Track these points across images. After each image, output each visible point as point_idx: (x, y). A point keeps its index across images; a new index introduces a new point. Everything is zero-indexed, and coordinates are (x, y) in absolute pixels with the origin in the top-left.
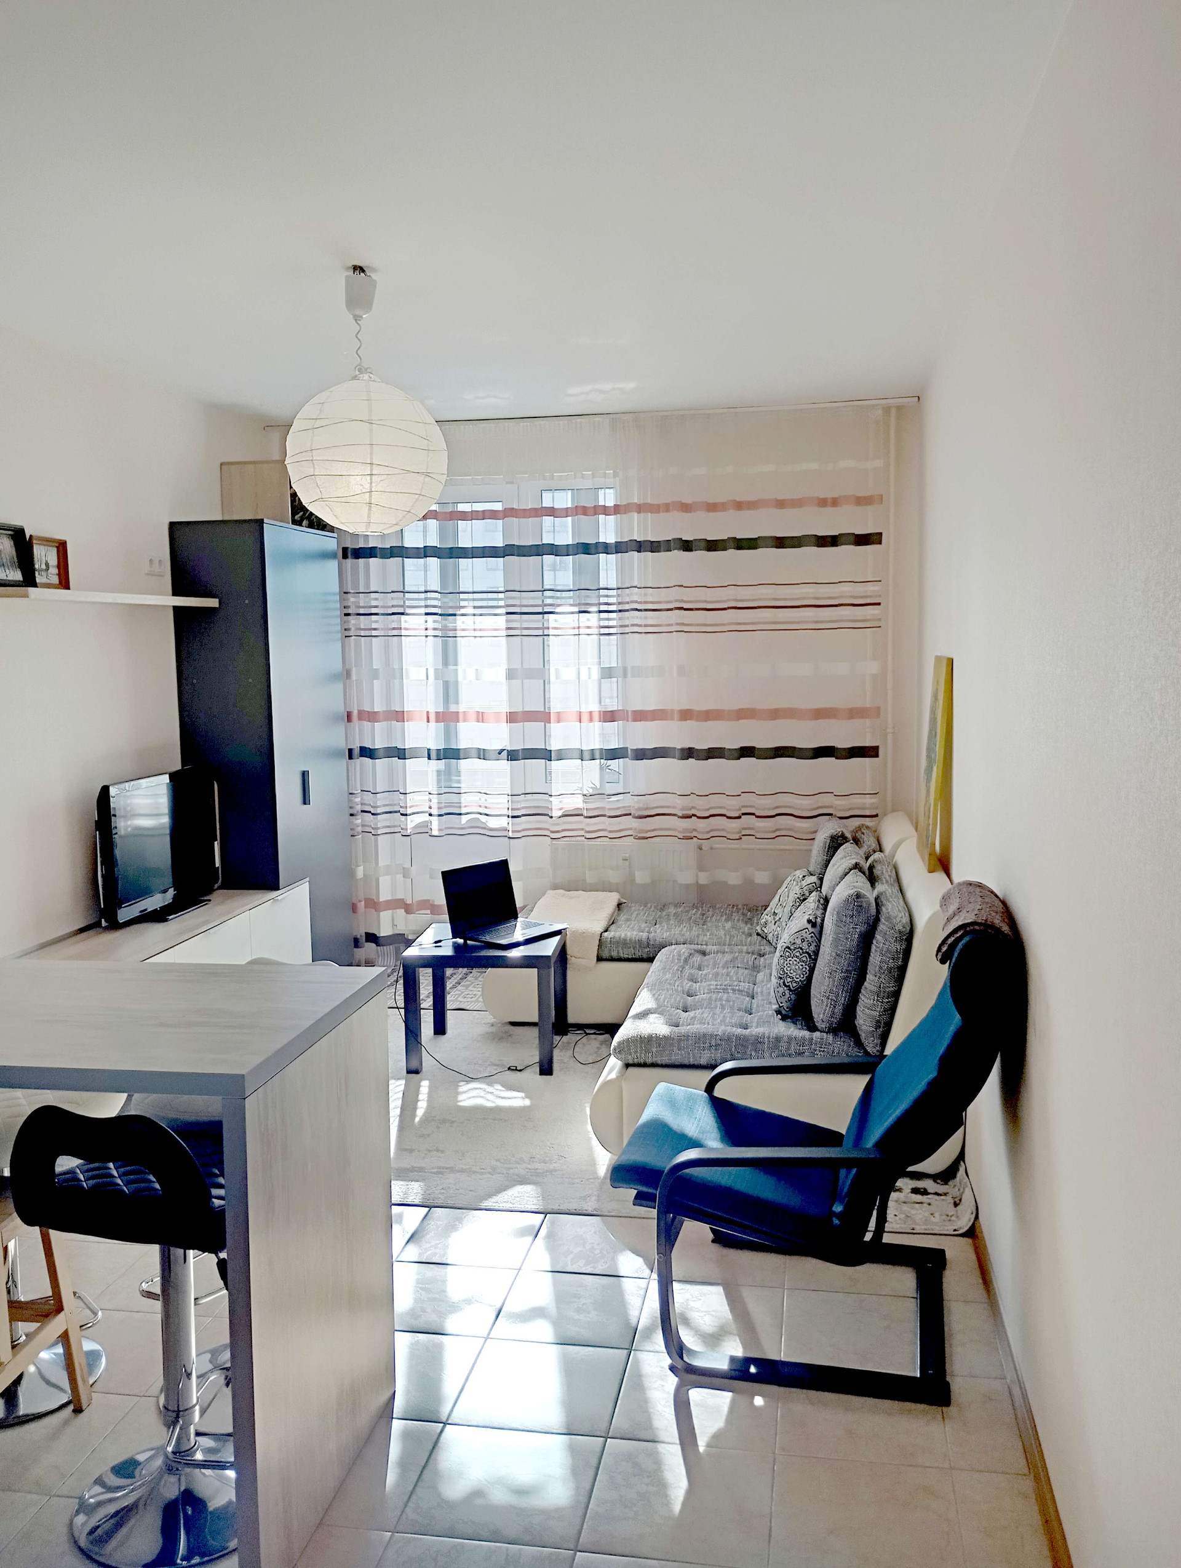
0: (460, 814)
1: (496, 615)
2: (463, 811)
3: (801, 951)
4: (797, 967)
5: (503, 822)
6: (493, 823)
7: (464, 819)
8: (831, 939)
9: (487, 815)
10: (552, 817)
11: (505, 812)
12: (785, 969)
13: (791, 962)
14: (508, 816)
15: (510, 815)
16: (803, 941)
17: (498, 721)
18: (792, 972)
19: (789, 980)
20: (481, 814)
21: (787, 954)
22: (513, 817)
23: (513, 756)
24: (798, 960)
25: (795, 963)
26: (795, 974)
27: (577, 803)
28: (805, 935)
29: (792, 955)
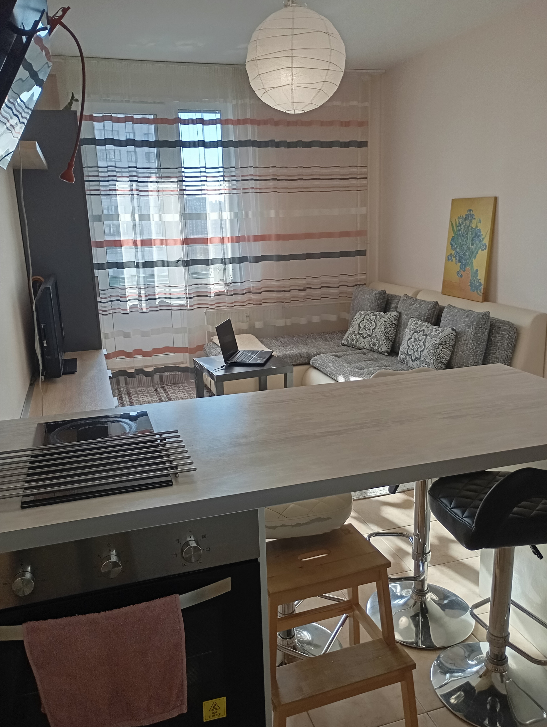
0: (155, 299)
1: (171, 182)
2: (157, 297)
3: (448, 345)
4: (447, 353)
5: (183, 302)
6: (175, 302)
7: (158, 301)
8: (472, 336)
9: (171, 298)
10: (210, 297)
11: (184, 296)
12: (441, 355)
13: (444, 351)
14: (187, 298)
15: (188, 297)
16: (450, 339)
17: (175, 244)
18: (444, 355)
19: (444, 360)
20: (165, 298)
21: (441, 347)
22: (189, 298)
23: (187, 263)
24: (447, 349)
25: (446, 351)
26: (446, 356)
27: (221, 288)
28: (451, 337)
29: (444, 348)
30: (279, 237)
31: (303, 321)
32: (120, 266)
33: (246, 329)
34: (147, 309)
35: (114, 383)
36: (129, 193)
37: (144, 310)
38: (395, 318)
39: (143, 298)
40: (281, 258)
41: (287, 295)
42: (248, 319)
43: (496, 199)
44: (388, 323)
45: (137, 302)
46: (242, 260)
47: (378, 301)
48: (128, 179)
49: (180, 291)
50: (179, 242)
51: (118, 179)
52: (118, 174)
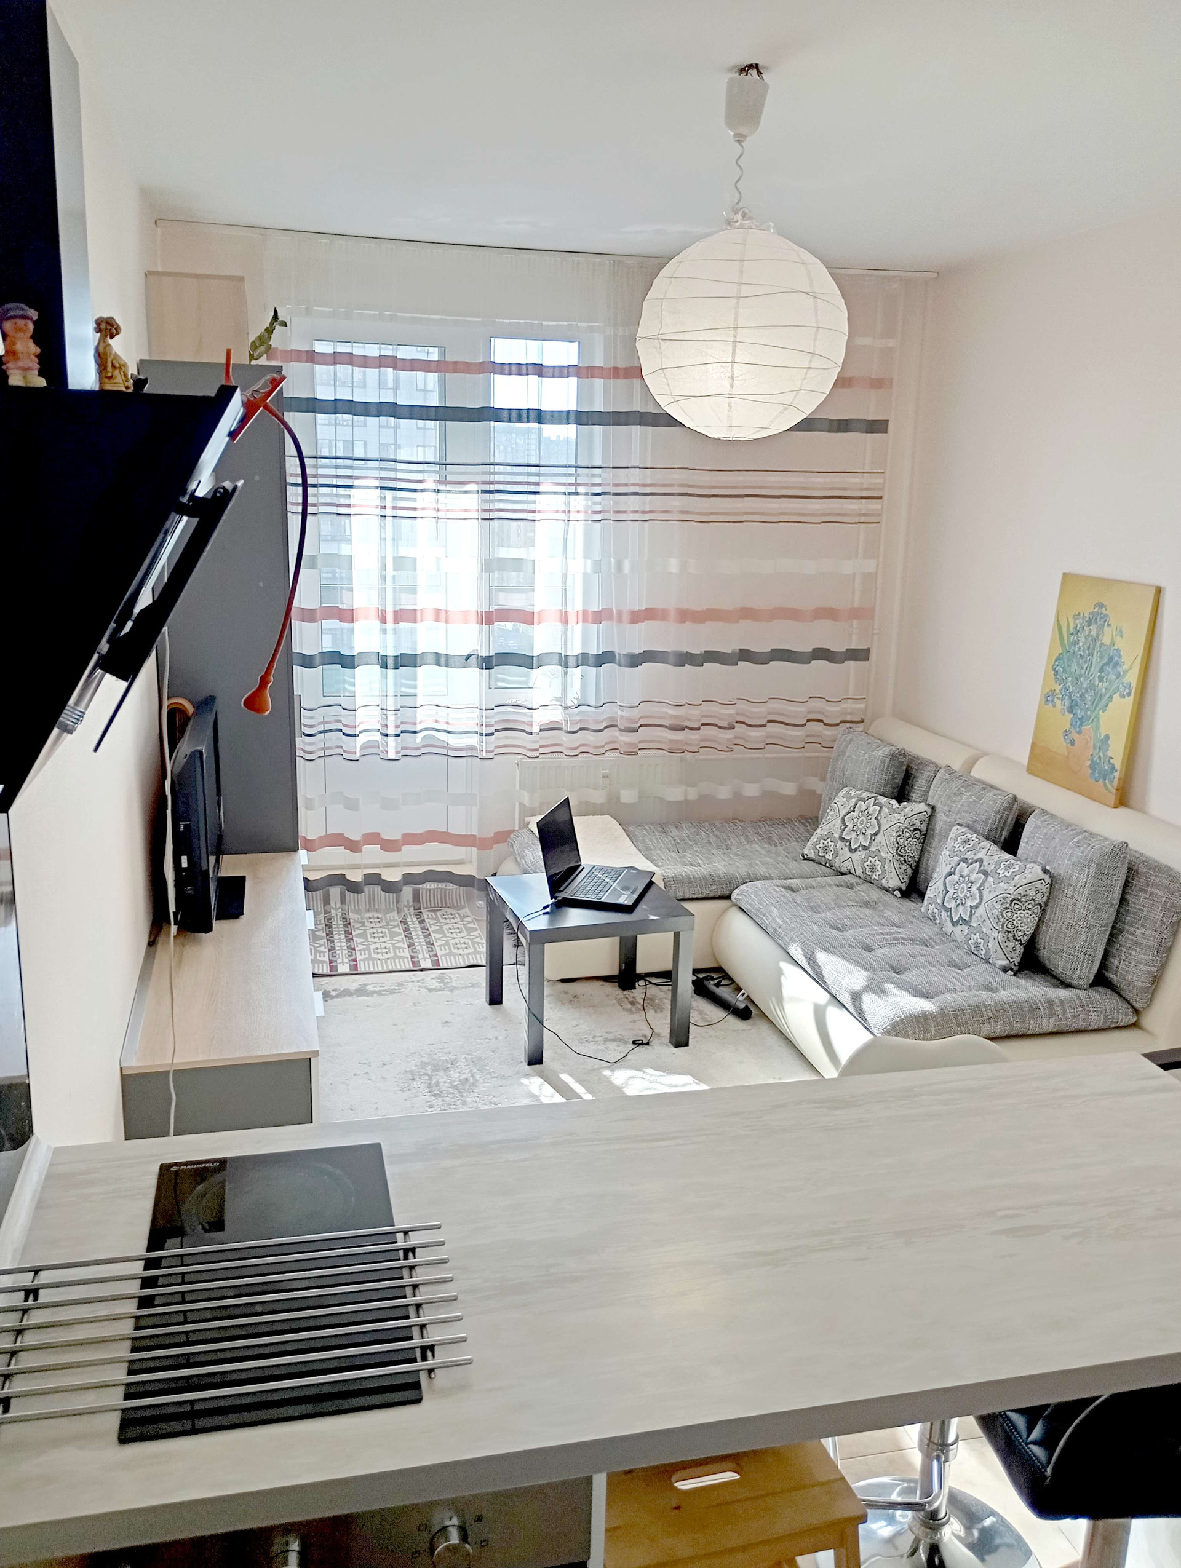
0: (415, 732)
1: (466, 492)
2: (418, 728)
3: (1033, 903)
4: (1029, 920)
5: (474, 740)
6: (454, 741)
7: (420, 736)
8: (1086, 892)
9: (448, 732)
10: (531, 734)
11: (477, 729)
12: (1015, 922)
13: (1022, 915)
14: (481, 734)
15: (484, 732)
16: (1037, 892)
17: (466, 621)
18: (1023, 925)
19: (1020, 934)
20: (437, 730)
21: (1017, 906)
22: (487, 735)
23: (487, 663)
24: (1030, 913)
25: (1027, 915)
26: (1026, 927)
27: (556, 715)
28: (1040, 886)
29: (1024, 908)
30: (684, 616)
31: (724, 793)
32: (348, 662)
33: (601, 804)
34: (397, 752)
35: (319, 903)
36: (378, 511)
37: (392, 755)
38: (923, 817)
39: (391, 731)
40: (685, 659)
41: (694, 736)
42: (607, 781)
43: (1159, 591)
44: (906, 828)
45: (377, 736)
46: (603, 659)
47: (887, 770)
48: (377, 483)
49: (470, 720)
50: (473, 617)
51: (356, 483)
52: (356, 473)
